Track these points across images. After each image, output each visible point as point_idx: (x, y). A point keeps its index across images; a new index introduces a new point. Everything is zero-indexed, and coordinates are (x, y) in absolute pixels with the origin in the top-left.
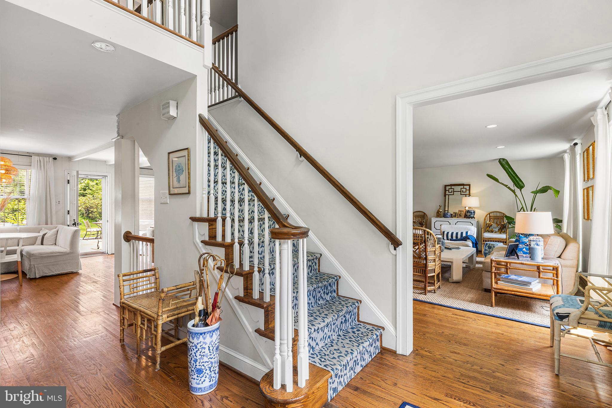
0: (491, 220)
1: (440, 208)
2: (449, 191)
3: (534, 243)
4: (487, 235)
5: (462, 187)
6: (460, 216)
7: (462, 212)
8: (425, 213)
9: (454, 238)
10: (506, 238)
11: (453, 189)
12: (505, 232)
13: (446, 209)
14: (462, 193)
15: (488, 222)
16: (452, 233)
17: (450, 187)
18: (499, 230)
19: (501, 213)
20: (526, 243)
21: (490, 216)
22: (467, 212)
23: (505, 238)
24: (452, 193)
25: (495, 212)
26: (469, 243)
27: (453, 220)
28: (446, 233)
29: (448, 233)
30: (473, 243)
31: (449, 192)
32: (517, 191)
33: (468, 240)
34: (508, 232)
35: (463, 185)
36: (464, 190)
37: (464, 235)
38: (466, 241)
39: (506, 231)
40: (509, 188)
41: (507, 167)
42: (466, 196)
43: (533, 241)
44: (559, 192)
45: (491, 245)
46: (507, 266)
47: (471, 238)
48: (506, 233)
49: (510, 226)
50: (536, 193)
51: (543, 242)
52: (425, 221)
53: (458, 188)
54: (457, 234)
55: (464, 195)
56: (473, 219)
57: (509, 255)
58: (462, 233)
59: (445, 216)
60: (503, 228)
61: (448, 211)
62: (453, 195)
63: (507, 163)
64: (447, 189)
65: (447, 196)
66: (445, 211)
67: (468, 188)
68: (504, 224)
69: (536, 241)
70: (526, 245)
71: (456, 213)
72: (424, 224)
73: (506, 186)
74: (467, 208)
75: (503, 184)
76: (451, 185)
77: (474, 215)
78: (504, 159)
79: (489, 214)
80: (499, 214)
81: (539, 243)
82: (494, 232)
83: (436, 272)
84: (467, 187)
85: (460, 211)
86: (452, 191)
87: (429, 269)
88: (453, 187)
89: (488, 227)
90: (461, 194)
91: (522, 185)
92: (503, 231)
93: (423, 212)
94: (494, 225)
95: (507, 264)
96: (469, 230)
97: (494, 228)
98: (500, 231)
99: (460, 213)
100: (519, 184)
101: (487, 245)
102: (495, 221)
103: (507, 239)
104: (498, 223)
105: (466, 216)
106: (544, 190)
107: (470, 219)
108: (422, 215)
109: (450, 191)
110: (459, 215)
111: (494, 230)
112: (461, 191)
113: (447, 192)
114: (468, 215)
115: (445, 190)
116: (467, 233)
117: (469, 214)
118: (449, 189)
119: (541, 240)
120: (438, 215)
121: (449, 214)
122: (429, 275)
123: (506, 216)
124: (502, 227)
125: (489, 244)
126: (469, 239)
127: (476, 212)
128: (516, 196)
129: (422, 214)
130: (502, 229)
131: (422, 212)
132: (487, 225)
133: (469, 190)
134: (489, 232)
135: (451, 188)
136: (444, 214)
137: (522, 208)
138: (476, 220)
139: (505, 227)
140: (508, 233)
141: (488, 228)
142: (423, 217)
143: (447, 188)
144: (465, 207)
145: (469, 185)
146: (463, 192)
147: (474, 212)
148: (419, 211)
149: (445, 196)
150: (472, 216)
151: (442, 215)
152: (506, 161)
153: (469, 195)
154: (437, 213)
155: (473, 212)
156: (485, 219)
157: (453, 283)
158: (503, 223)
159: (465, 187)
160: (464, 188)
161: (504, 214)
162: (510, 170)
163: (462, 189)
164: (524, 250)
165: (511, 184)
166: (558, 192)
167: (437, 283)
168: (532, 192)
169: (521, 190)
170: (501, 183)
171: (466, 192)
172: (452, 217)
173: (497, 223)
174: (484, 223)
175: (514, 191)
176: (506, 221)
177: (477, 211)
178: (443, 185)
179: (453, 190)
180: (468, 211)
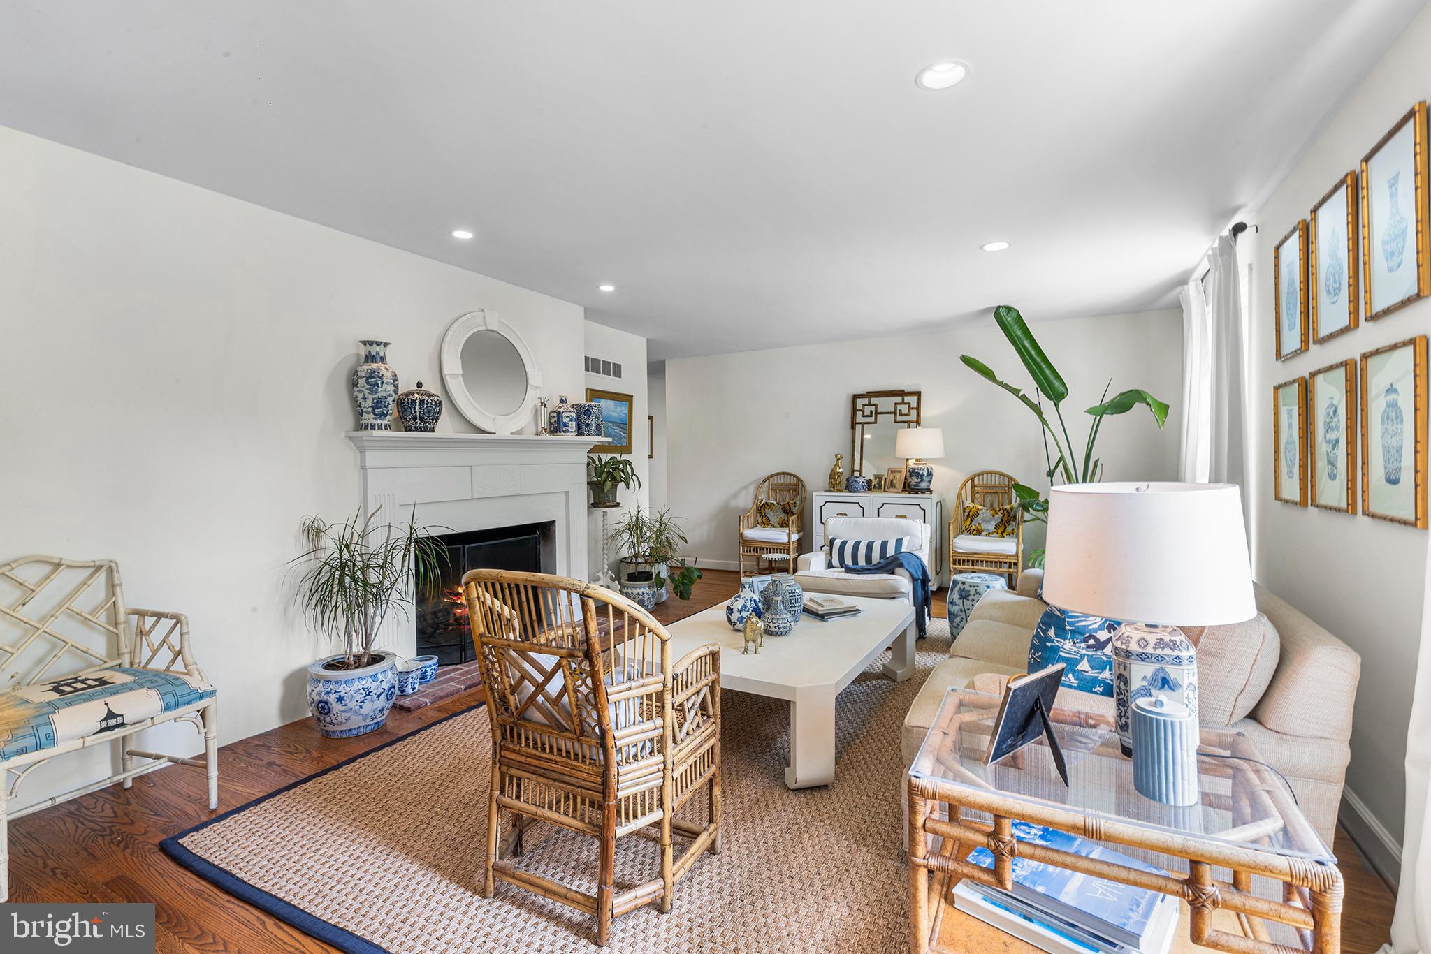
0: (977, 495)
1: (837, 464)
2: (863, 412)
3: (1147, 670)
4: (964, 544)
5: (899, 399)
6: (892, 485)
7: (898, 475)
8: (799, 480)
9: (862, 562)
10: (1017, 553)
11: (876, 405)
12: (1013, 533)
13: (857, 467)
14: (899, 418)
15: (968, 503)
16: (857, 544)
17: (866, 401)
18: (997, 527)
19: (1004, 475)
20: (1091, 637)
21: (973, 486)
22: (911, 475)
23: (1013, 552)
24: (872, 419)
25: (987, 473)
26: (903, 582)
27: (872, 500)
28: (837, 543)
29: (844, 544)
30: (914, 580)
31: (863, 416)
32: (1047, 405)
33: (898, 570)
34: (1020, 534)
35: (901, 393)
36: (904, 409)
37: (891, 552)
38: (893, 573)
39: (1018, 529)
40: (1024, 399)
41: (1019, 333)
42: (909, 427)
43: (1143, 657)
44: (1167, 407)
45: (967, 588)
46: (995, 835)
47: (909, 563)
48: (1017, 537)
49: (1027, 516)
50: (1100, 412)
51: (1194, 666)
52: (798, 503)
53: (886, 404)
54: (870, 546)
55: (904, 422)
56: (927, 495)
57: (1009, 742)
58: (884, 545)
59: (850, 487)
60: (1008, 522)
61: (860, 471)
62: (875, 422)
63: (1019, 320)
64: (859, 407)
65: (858, 427)
66: (853, 471)
67: (914, 405)
68: (1012, 509)
69: (1160, 658)
70: (1092, 642)
71: (879, 478)
72: (795, 510)
73: (1015, 392)
74: (912, 463)
75: (1007, 387)
76: (870, 395)
77: (930, 482)
78: (1009, 309)
79: (972, 479)
80: (997, 480)
81: (1173, 672)
82: (984, 533)
83: (668, 803)
84: (912, 400)
85: (893, 472)
86: (871, 412)
87: (621, 795)
88: (873, 400)
89: (967, 518)
90: (896, 422)
91: (1062, 389)
92: (1009, 529)
93: (794, 476)
94: (985, 513)
95: (998, 824)
96: (907, 535)
97: (984, 520)
98: (1000, 531)
99: (891, 477)
100: (1053, 387)
101: (957, 588)
102: (989, 499)
103: (1020, 554)
104: (996, 506)
105: (908, 488)
106: (1122, 404)
107: (920, 495)
108: (791, 485)
109: (867, 412)
110: (888, 484)
111: (984, 526)
112: (895, 413)
113: (859, 414)
114: (913, 483)
115: (854, 410)
116: (899, 542)
117: (914, 480)
118: (864, 405)
119: (1184, 654)
120: (834, 483)
121: (861, 480)
122: (621, 831)
123: (1018, 487)
124: (1005, 518)
125: (964, 583)
126: (901, 565)
127: (934, 473)
128: (1044, 422)
129: (793, 481)
130: (1006, 523)
131: (791, 475)
132: (964, 512)
133: (918, 408)
134: (970, 532)
135: (870, 404)
136: (848, 480)
137: (1062, 458)
138: (935, 497)
139: (1015, 517)
140: (1021, 538)
141: (969, 520)
142: (795, 490)
143: (860, 402)
144: (907, 460)
145: (918, 394)
146: (901, 414)
147: (930, 474)
148: (783, 473)
149: (853, 427)
150: (924, 485)
151: (844, 484)
152: (1015, 315)
153: (918, 422)
154: (831, 477)
155: (926, 473)
156: (960, 494)
157: (798, 790)
158: (1008, 507)
159: (907, 399)
160: (903, 403)
161: (1010, 479)
162: (1026, 343)
163: (899, 407)
164: (1084, 666)
165: (1029, 386)
166: (1165, 408)
167: (675, 859)
168: (1089, 411)
169: (1056, 405)
170: (1001, 384)
171: (908, 414)
172: (870, 490)
173: (992, 507)
174: (958, 507)
175: (1037, 409)
176: (1016, 501)
177: (937, 470)
178: (848, 395)
179: (873, 408)
180: (913, 473)
